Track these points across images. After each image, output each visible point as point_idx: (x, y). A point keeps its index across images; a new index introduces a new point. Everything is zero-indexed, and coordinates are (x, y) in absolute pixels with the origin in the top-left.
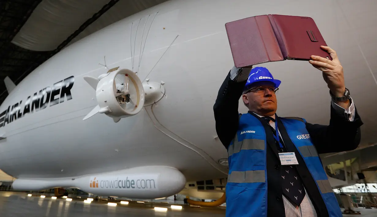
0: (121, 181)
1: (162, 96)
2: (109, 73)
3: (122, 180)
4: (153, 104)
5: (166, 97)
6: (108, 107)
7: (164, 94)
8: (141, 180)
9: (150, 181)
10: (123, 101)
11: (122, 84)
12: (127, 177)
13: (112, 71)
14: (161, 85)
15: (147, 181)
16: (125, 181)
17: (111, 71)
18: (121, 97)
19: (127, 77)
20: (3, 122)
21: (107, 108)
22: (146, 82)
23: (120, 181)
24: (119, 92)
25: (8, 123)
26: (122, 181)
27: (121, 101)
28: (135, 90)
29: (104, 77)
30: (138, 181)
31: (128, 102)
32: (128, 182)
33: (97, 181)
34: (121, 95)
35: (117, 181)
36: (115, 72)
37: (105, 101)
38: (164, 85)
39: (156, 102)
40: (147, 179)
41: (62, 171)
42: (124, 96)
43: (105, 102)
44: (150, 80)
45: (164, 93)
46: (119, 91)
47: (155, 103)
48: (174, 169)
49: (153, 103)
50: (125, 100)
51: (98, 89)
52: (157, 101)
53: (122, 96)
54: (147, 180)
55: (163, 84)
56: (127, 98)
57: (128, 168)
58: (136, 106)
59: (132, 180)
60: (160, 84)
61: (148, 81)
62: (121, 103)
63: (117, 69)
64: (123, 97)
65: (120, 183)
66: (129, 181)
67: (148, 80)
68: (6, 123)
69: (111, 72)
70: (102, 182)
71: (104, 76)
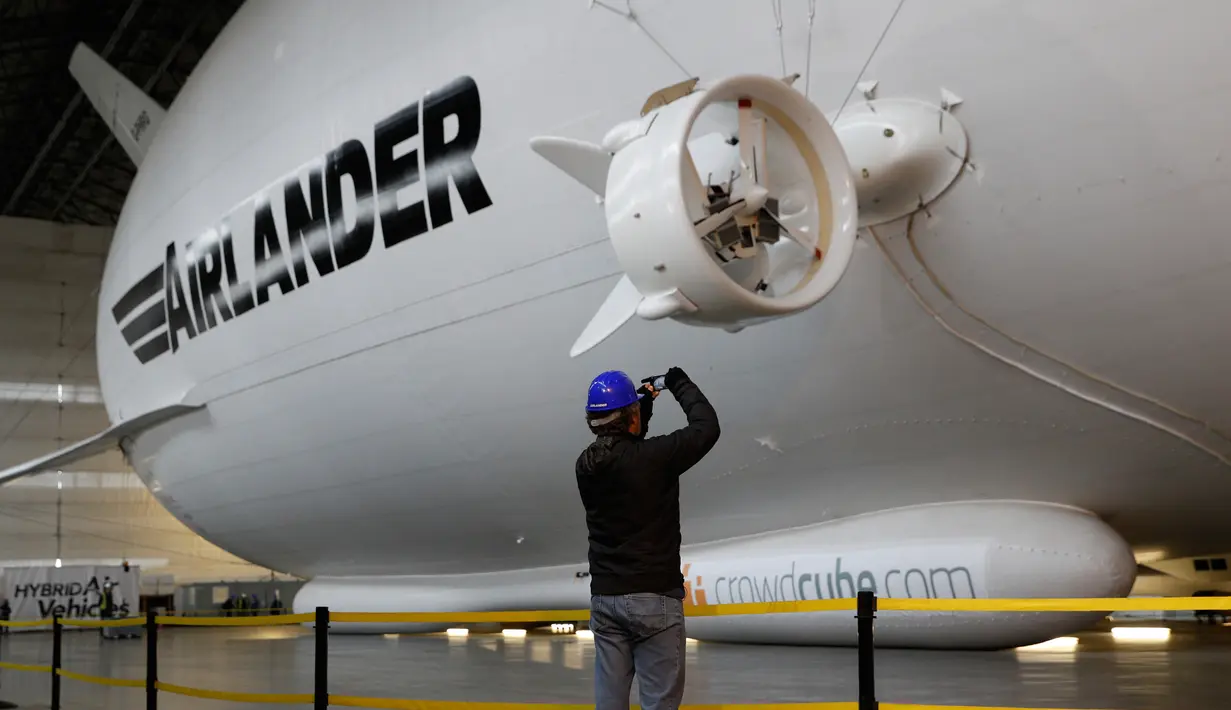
0: (813, 578)
1: (957, 164)
2: (652, 114)
3: (813, 573)
4: (912, 214)
5: (980, 174)
6: (675, 290)
7: (966, 161)
8: (904, 573)
9: (949, 573)
10: (748, 243)
11: (730, 138)
12: (839, 560)
13: (667, 103)
14: (946, 114)
15: (935, 576)
16: (829, 576)
17: (661, 98)
18: (735, 226)
19: (747, 112)
20: (165, 328)
21: (672, 295)
22: (864, 102)
23: (806, 578)
24: (718, 197)
25: (191, 334)
26: (817, 576)
27: (738, 247)
28: (799, 164)
29: (630, 141)
30: (893, 577)
31: (772, 243)
32: (844, 583)
33: (699, 580)
34: (732, 219)
35: (792, 576)
36: (686, 105)
37: (658, 263)
38: (960, 111)
39: (925, 202)
40: (934, 568)
41: (519, 541)
42: (748, 216)
43: (657, 273)
44: (879, 91)
45: (962, 153)
46: (717, 189)
47: (922, 207)
48: (1077, 513)
49: (914, 206)
50: (754, 233)
51: (615, 188)
52: (933, 197)
53: (737, 218)
54: (932, 573)
55: (954, 107)
56: (766, 220)
57: (838, 515)
58: (818, 255)
59: (866, 569)
60: (939, 108)
61: (870, 95)
62: (736, 257)
63: (689, 92)
64: (741, 222)
65: (809, 587)
66: (847, 576)
67: (873, 91)
68: (182, 333)
69: (660, 104)
70: (724, 585)
71: (632, 136)
